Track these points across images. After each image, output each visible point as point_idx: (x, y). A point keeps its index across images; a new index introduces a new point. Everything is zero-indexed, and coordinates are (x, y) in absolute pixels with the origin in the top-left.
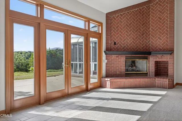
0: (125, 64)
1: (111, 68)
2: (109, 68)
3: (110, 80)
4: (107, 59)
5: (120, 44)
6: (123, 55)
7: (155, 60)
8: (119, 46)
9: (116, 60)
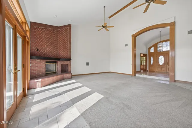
0: (45, 67)
1: (35, 71)
2: (33, 71)
3: (41, 80)
4: (31, 63)
5: (41, 52)
6: (44, 60)
7: (61, 63)
8: (40, 53)
9: (39, 64)
